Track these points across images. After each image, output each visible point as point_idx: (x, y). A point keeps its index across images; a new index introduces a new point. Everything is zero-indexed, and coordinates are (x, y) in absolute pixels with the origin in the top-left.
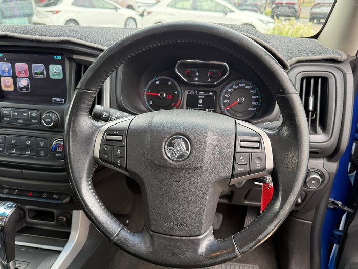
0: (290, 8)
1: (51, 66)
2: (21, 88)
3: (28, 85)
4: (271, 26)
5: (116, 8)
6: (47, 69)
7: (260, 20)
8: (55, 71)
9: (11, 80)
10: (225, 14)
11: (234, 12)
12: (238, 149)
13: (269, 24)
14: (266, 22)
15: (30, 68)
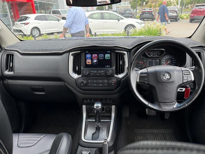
0: (150, 14)
1: (106, 55)
2: (94, 63)
3: (97, 62)
4: (143, 25)
5: (58, 20)
6: (104, 56)
7: (137, 22)
8: (107, 56)
9: (91, 60)
10: (119, 21)
11: (123, 19)
12: (184, 75)
13: (142, 24)
14: (140, 23)
15: (98, 56)
